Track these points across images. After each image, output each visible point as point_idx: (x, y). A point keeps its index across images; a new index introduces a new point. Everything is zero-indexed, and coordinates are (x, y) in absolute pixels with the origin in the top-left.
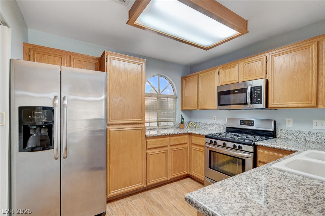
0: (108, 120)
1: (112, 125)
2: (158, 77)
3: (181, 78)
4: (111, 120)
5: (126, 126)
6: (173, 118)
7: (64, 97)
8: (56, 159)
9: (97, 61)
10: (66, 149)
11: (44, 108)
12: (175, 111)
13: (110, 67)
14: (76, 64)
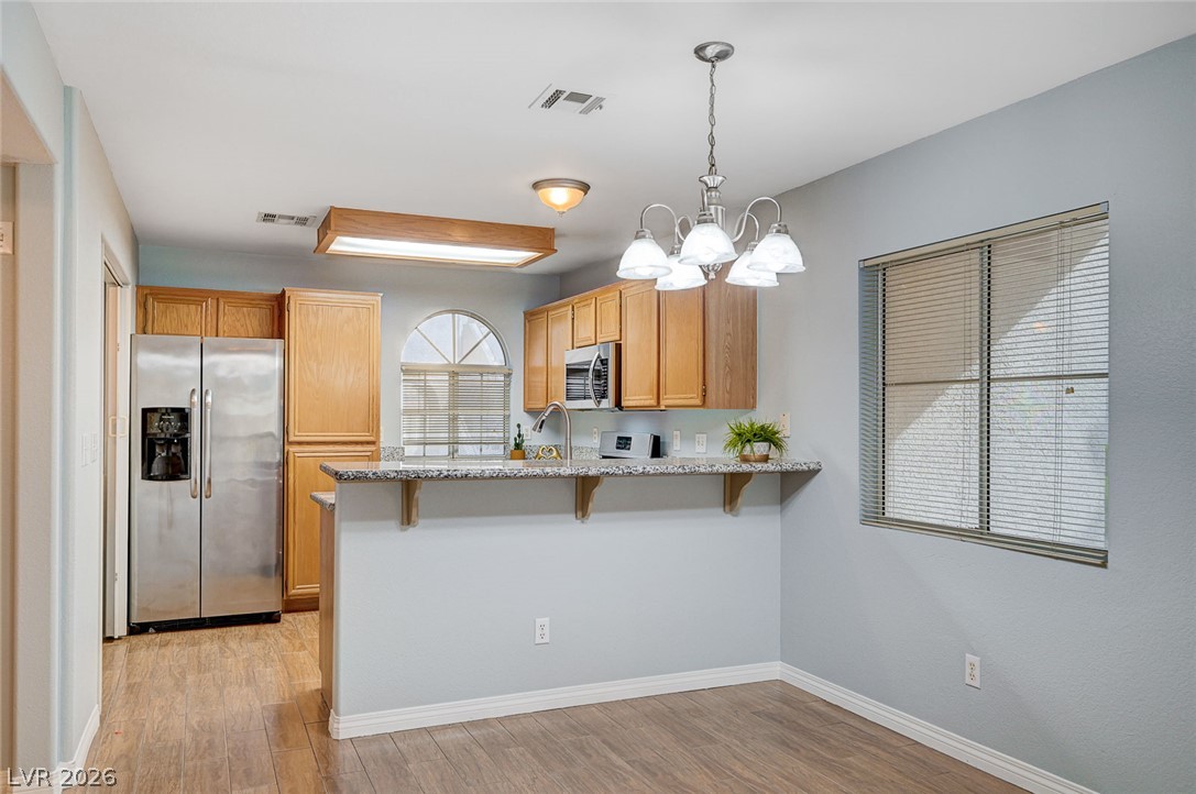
0: (291, 434)
1: (300, 443)
2: (451, 315)
3: (525, 314)
4: (297, 433)
5: (331, 448)
6: (501, 435)
7: (207, 391)
8: (194, 497)
9: (275, 303)
10: (209, 482)
11: (174, 410)
12: (507, 413)
13: (295, 321)
14: (228, 316)
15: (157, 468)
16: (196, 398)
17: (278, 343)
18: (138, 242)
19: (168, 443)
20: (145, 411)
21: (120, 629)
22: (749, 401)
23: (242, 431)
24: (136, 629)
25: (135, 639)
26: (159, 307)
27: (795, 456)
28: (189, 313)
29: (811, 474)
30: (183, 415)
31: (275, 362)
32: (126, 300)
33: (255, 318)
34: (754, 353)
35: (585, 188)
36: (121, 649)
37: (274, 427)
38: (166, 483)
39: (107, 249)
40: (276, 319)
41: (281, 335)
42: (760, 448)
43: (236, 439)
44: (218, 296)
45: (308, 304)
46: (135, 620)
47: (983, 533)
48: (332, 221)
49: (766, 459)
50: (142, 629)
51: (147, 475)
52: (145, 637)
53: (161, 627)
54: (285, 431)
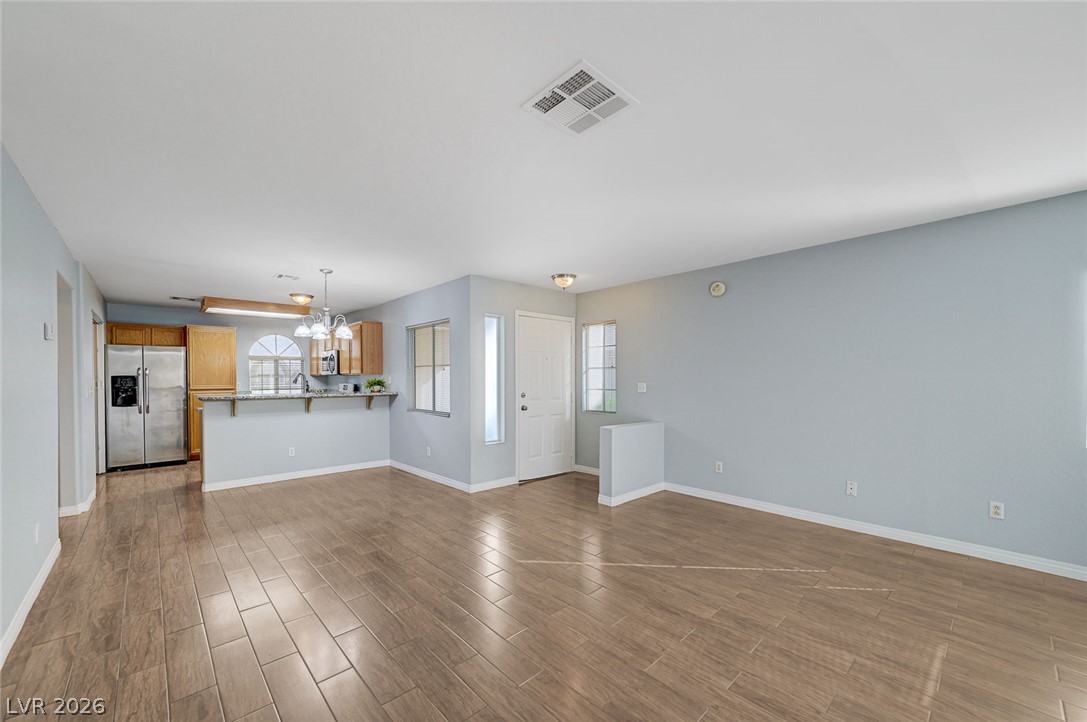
0: (191, 386)
1: (195, 390)
2: (274, 335)
4: (194, 386)
5: (212, 391)
7: (146, 368)
8: (140, 413)
9: (182, 331)
10: (148, 406)
11: (129, 377)
13: (191, 338)
14: (157, 336)
15: (119, 401)
16: (140, 372)
17: (183, 348)
18: (106, 302)
19: (126, 391)
20: (113, 378)
21: (103, 470)
22: (381, 372)
23: (165, 385)
24: (110, 470)
25: (110, 474)
26: (119, 332)
27: (393, 391)
28: (137, 335)
29: (396, 395)
30: (134, 379)
31: (183, 354)
32: (101, 329)
33: (172, 337)
34: (382, 354)
35: (312, 297)
36: (103, 479)
37: (182, 383)
38: (125, 408)
39: (94, 314)
40: (182, 338)
41: (185, 345)
42: (377, 388)
43: (162, 389)
44: (151, 327)
45: (198, 334)
46: (111, 466)
47: (434, 412)
48: (205, 301)
49: (379, 391)
50: (114, 470)
51: (114, 404)
52: (116, 473)
53: (124, 469)
54: (187, 384)
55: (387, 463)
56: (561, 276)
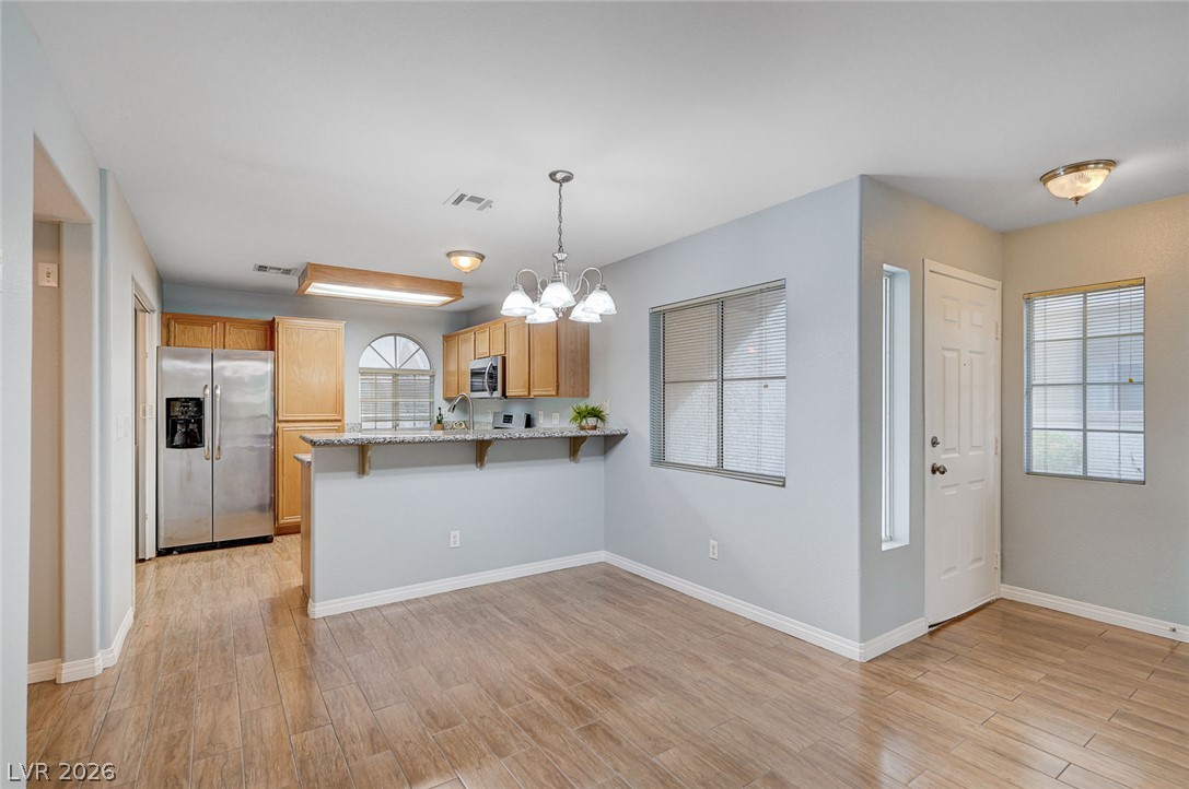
0: (280, 415)
1: (287, 421)
2: (393, 337)
3: (444, 337)
4: (284, 415)
5: (309, 424)
6: (428, 414)
7: (216, 386)
8: (207, 459)
9: (268, 327)
10: (219, 448)
11: (192, 399)
12: (432, 400)
13: (282, 338)
14: (233, 335)
15: (178, 439)
16: (208, 391)
17: (270, 353)
18: (162, 281)
19: (187, 422)
20: (169, 400)
21: (150, 553)
22: (585, 394)
23: (244, 414)
24: (163, 553)
25: (161, 559)
26: (179, 327)
27: (612, 426)
28: (202, 332)
29: (621, 437)
30: (199, 403)
31: (269, 367)
32: (153, 322)
33: (252, 336)
34: (588, 363)
35: (482, 257)
36: (151, 568)
37: (267, 410)
38: (186, 451)
39: (137, 286)
40: (268, 337)
41: (272, 349)
42: (592, 421)
43: (239, 419)
44: (225, 321)
45: (291, 330)
46: (161, 546)
47: (719, 469)
48: (312, 271)
49: (595, 428)
50: (167, 552)
51: (170, 444)
52: (170, 558)
53: (183, 550)
54: (276, 413)
55: (601, 556)
56: (1077, 167)
